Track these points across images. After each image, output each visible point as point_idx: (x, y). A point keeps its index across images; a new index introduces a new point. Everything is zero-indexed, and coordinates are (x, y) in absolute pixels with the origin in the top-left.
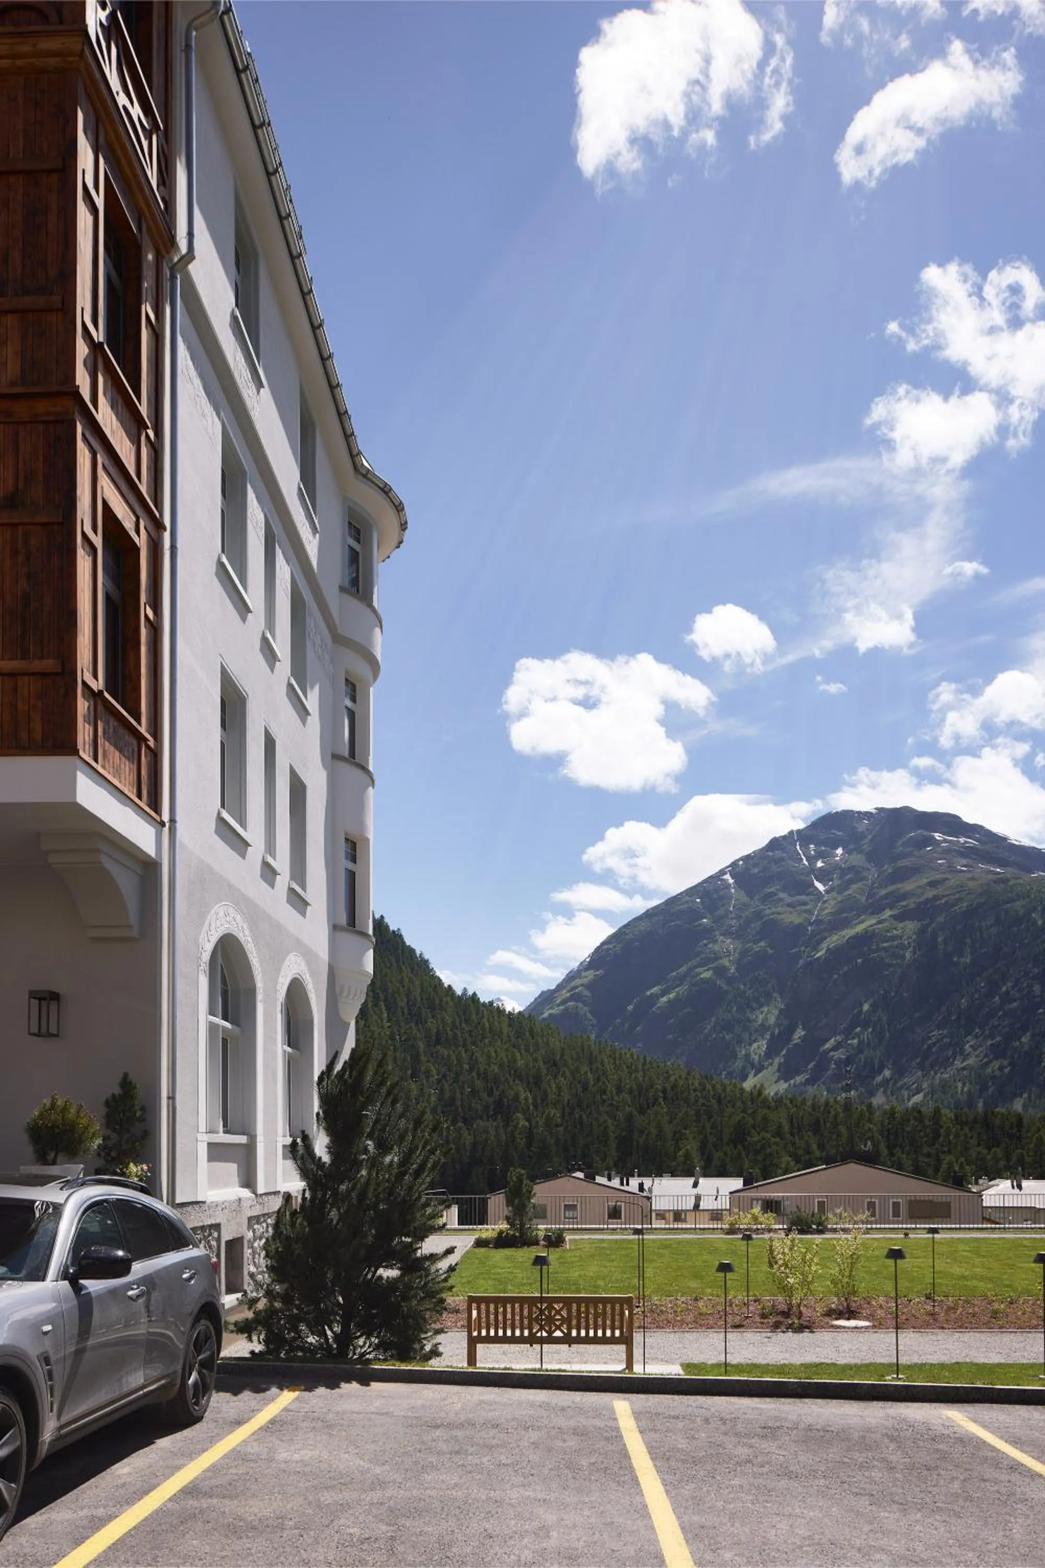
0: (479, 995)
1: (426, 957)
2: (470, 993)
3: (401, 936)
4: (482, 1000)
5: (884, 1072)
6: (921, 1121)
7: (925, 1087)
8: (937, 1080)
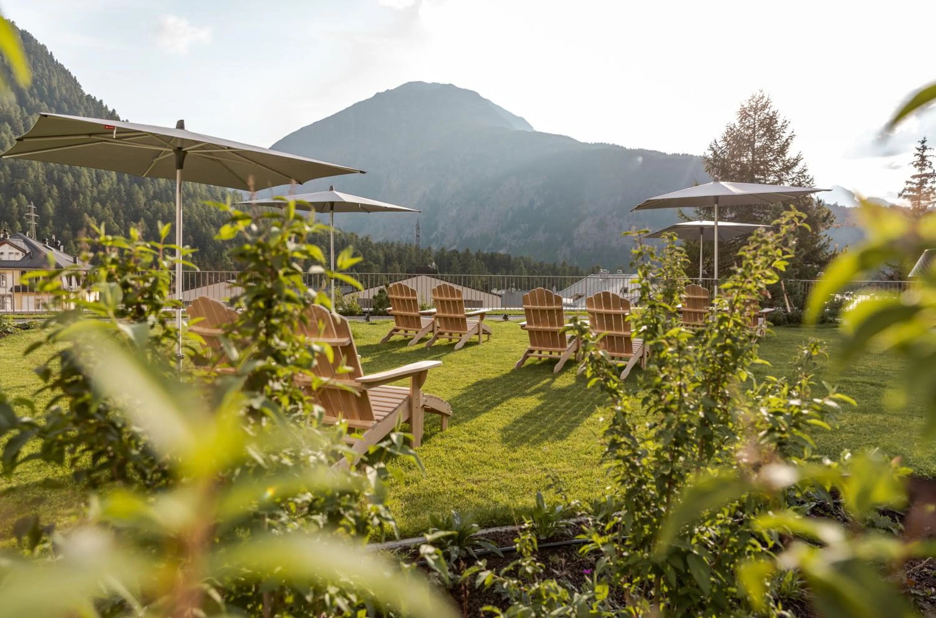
5: (436, 233)
6: (459, 258)
7: (458, 241)
8: (464, 238)
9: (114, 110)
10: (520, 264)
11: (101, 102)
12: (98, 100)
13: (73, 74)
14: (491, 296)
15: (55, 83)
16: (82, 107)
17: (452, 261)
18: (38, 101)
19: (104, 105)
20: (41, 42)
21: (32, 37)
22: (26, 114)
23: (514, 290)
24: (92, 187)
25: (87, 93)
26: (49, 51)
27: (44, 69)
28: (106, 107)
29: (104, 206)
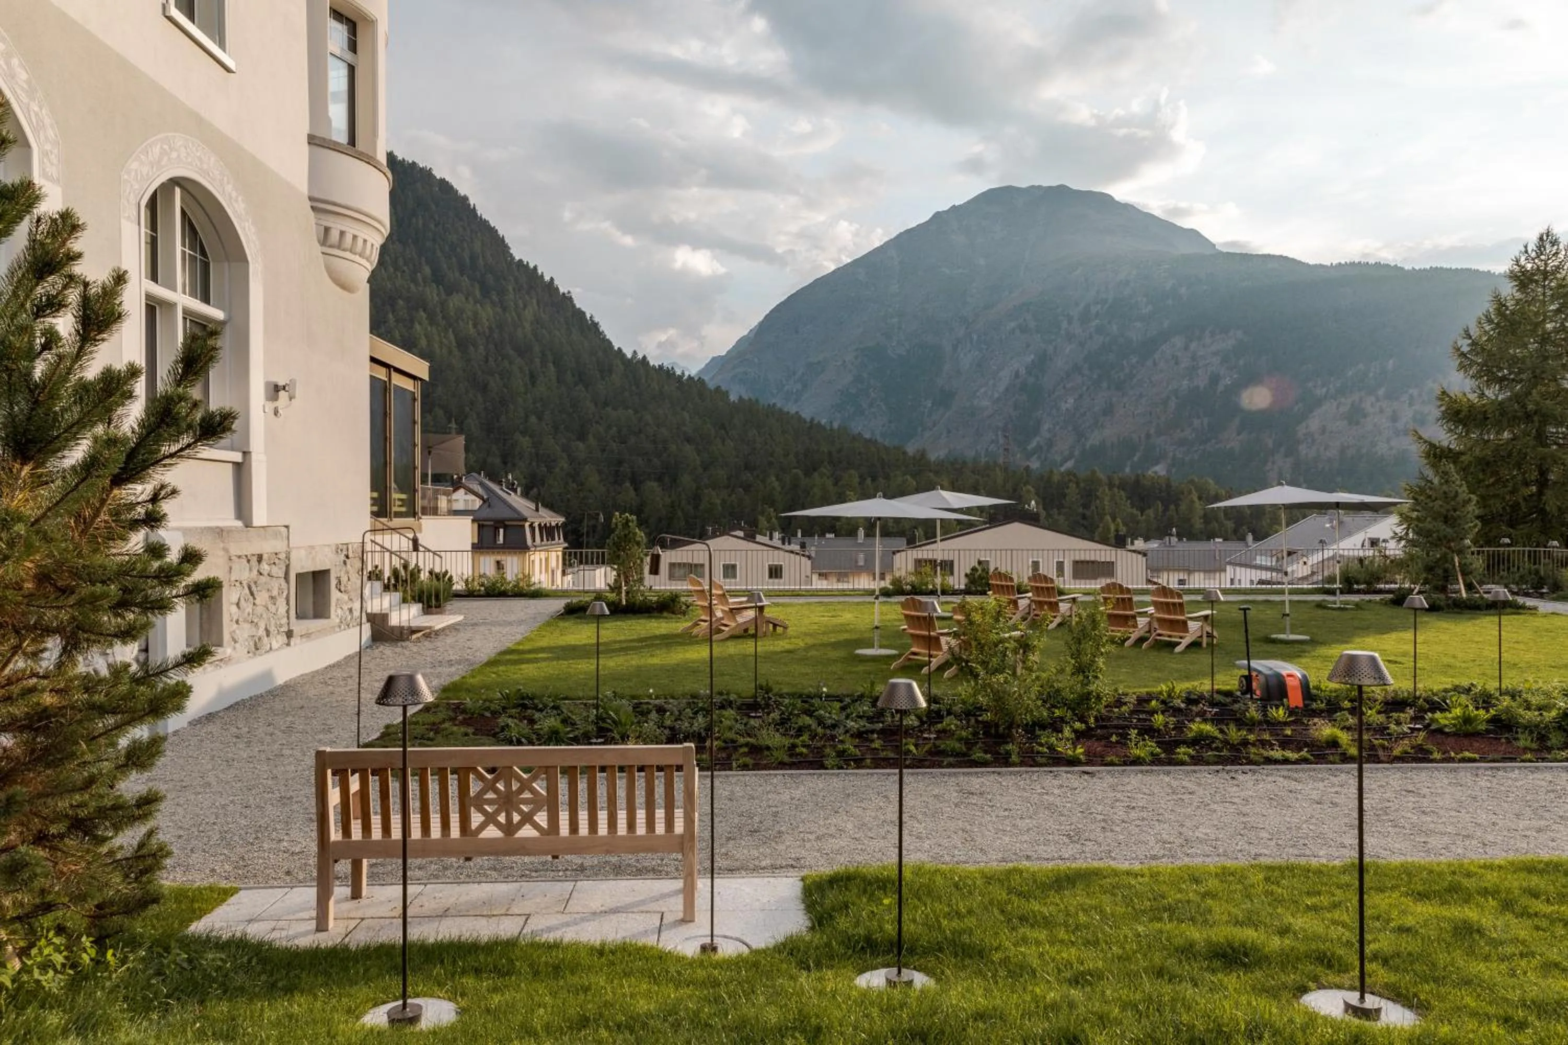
0: (649, 359)
1: (596, 320)
2: (640, 356)
3: (571, 299)
4: (651, 364)
5: (1038, 439)
6: (1077, 484)
7: (1077, 453)
8: (1088, 447)
9: (552, 279)
10: (1190, 492)
11: (535, 268)
12: (531, 265)
13: (501, 233)
14: (1124, 553)
15: (477, 246)
16: (511, 278)
17: (1067, 491)
18: (457, 274)
19: (540, 272)
20: (462, 191)
21: (452, 187)
22: (444, 296)
23: (1174, 540)
24: (526, 393)
25: (517, 258)
26: (472, 203)
27: (464, 229)
28: (542, 276)
29: (540, 418)
